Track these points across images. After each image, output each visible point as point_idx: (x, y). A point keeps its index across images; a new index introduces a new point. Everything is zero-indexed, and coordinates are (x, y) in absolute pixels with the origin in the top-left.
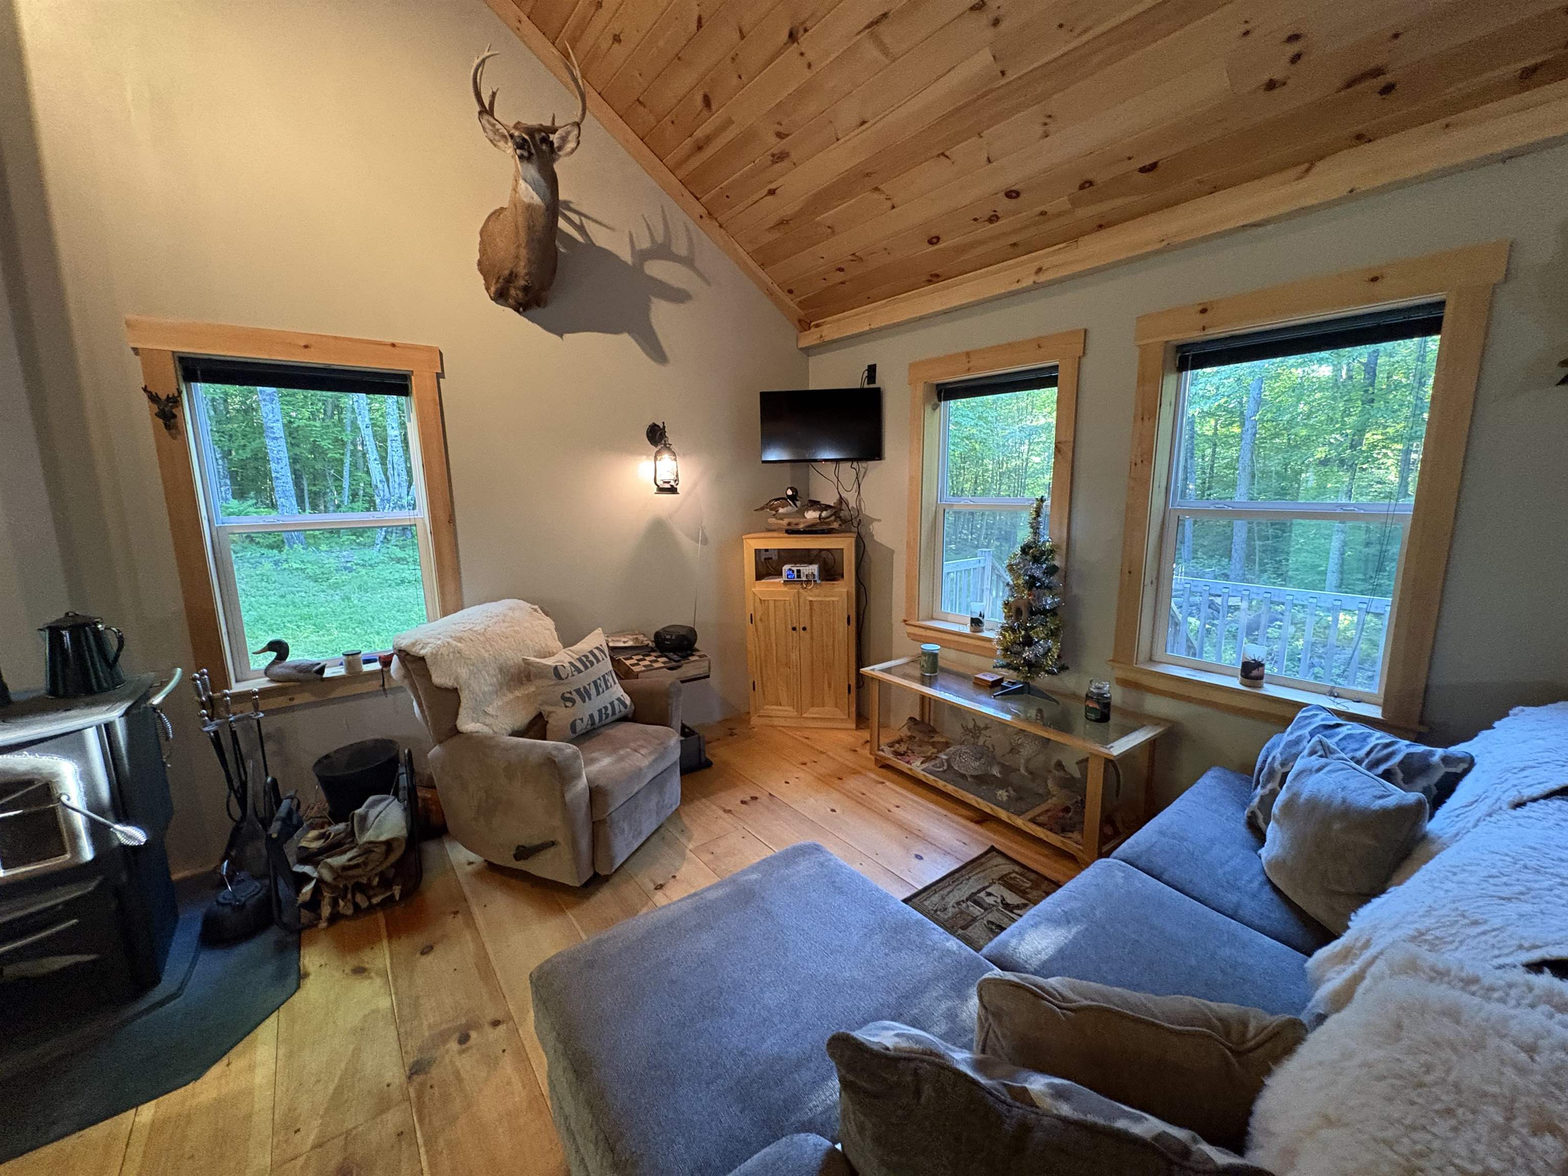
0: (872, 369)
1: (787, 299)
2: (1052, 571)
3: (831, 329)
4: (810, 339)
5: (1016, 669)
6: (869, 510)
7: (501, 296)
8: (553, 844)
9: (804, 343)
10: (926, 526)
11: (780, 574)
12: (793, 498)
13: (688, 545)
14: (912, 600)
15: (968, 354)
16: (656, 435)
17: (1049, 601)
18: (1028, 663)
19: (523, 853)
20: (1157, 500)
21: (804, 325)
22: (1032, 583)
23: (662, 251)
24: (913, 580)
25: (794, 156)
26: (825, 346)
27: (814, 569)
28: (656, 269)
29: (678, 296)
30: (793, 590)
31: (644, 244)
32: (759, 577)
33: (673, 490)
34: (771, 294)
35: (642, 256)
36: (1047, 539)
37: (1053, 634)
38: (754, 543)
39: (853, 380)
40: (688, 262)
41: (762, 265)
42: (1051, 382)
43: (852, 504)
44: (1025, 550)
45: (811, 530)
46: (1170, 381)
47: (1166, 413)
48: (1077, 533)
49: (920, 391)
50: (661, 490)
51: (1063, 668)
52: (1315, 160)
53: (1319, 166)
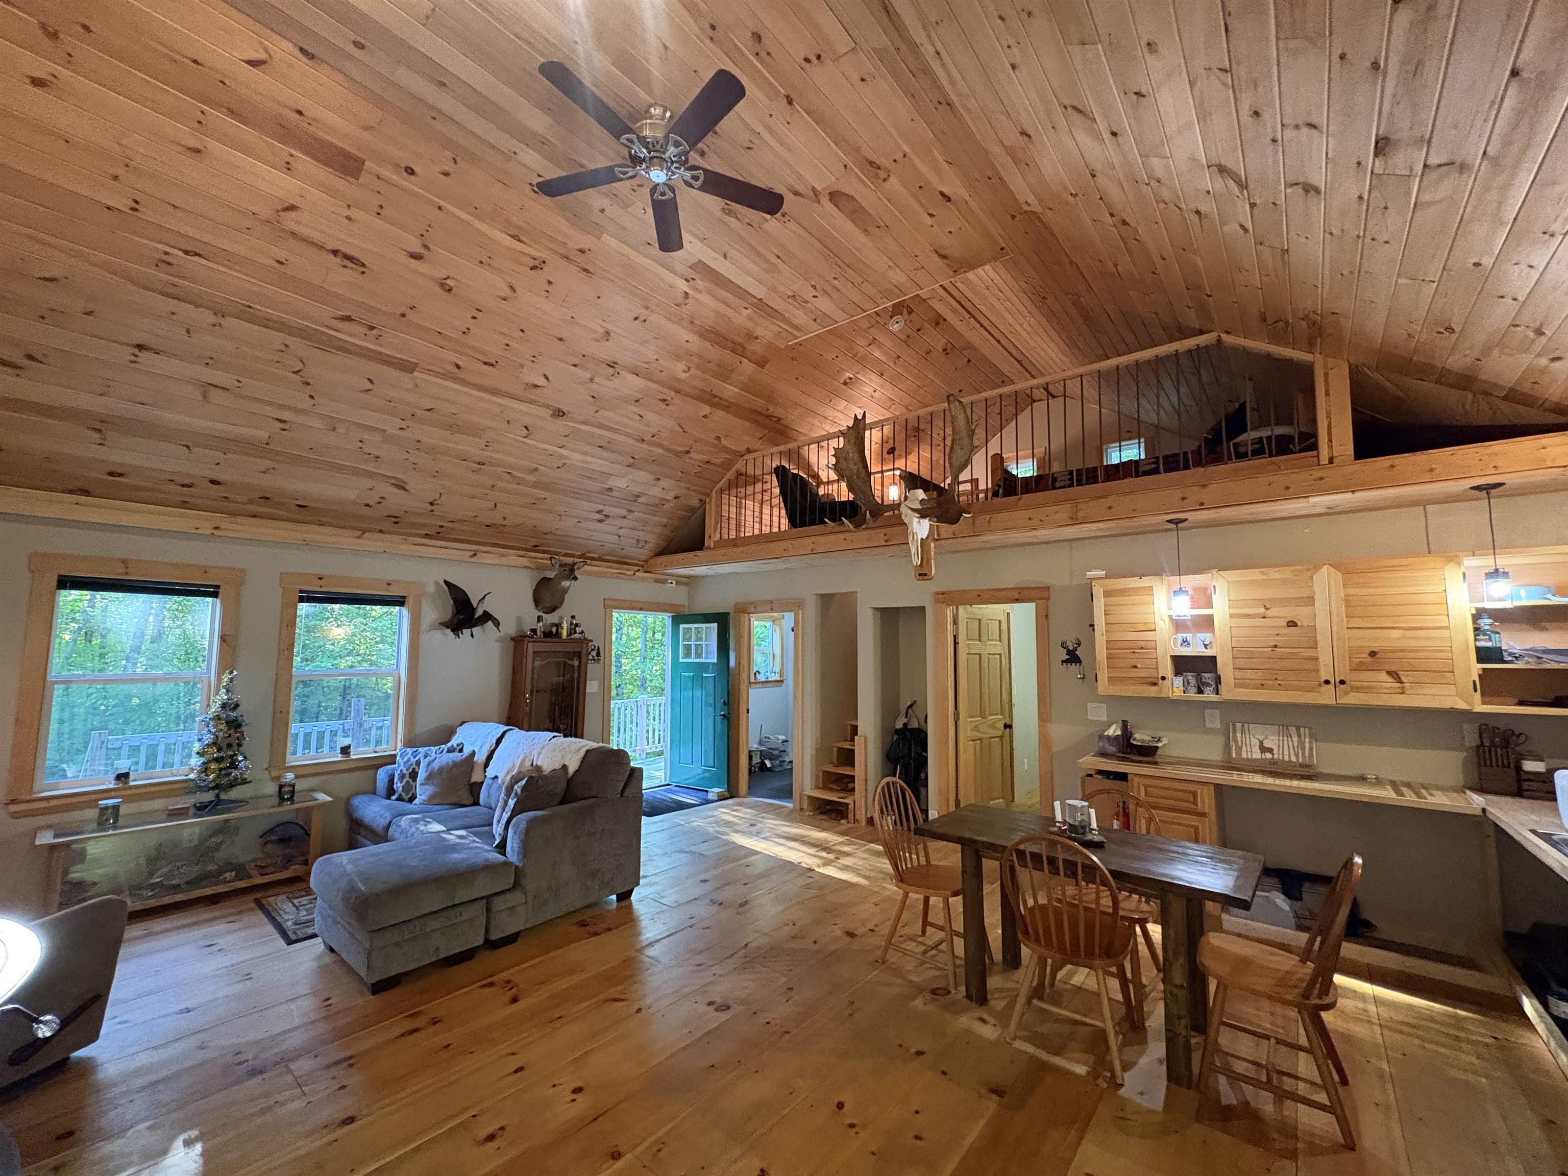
14: (24, 776)
24: (26, 756)
42: (215, 595)
52: (365, 531)
53: (366, 535)
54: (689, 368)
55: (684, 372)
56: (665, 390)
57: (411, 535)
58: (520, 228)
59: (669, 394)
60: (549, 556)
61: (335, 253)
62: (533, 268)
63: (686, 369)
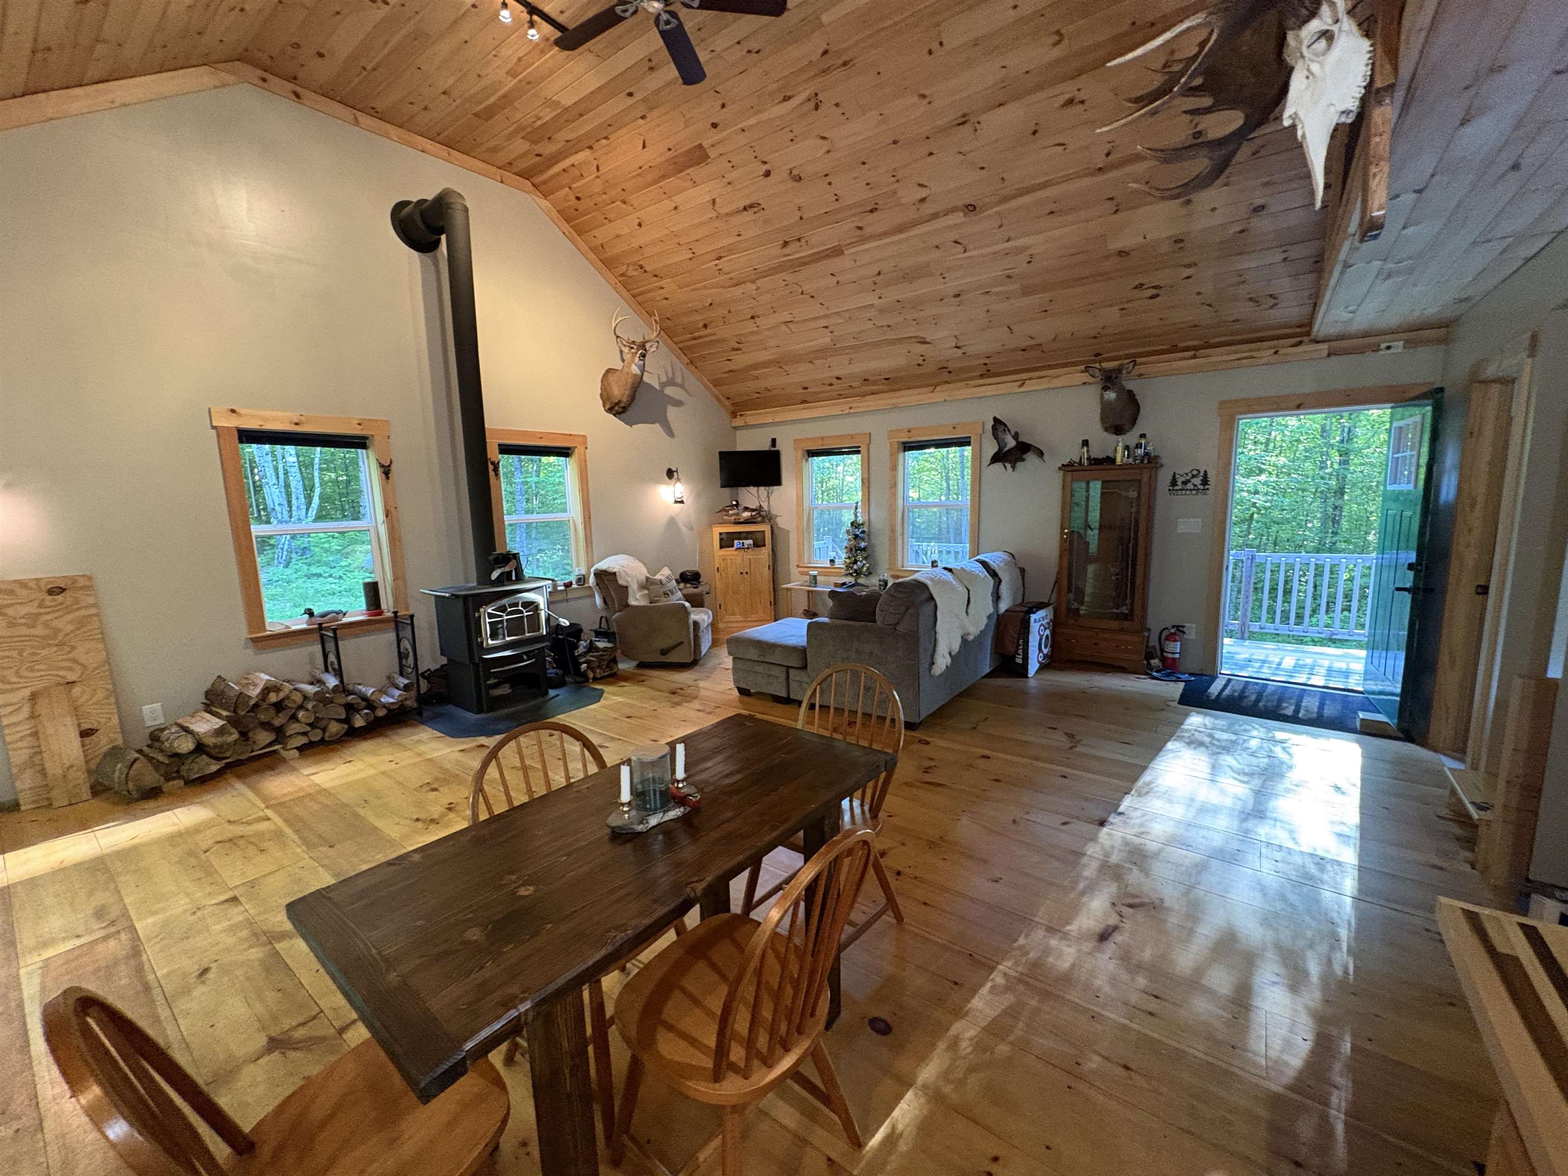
0: (774, 441)
1: (727, 403)
2: (863, 532)
3: (751, 417)
4: (739, 422)
5: (851, 574)
6: (774, 512)
7: (610, 410)
8: (682, 643)
9: (734, 425)
10: (805, 518)
11: (732, 546)
12: (737, 505)
13: (684, 530)
14: (800, 555)
15: (822, 438)
16: (670, 473)
17: (863, 545)
18: (856, 571)
19: (664, 652)
20: (900, 502)
21: (734, 415)
22: (856, 537)
23: (671, 382)
24: (800, 543)
25: (744, 350)
26: (746, 427)
27: (751, 542)
28: (669, 391)
29: (678, 403)
30: (742, 552)
31: (664, 379)
32: (721, 547)
33: (682, 502)
34: (719, 400)
35: (664, 385)
36: (860, 520)
37: (866, 558)
38: (717, 530)
39: (766, 446)
40: (682, 386)
41: (715, 386)
42: (858, 452)
43: (766, 508)
44: (852, 524)
45: (747, 522)
46: (901, 455)
47: (900, 467)
48: (873, 517)
49: (800, 454)
50: (676, 502)
51: (870, 573)
52: (936, 386)
53: (938, 388)
54: (1058, 32)
55: (1055, 44)
56: (1059, 89)
57: (971, 379)
58: (779, 89)
59: (1068, 90)
60: (1082, 367)
61: (745, 209)
62: (817, 107)
63: (1056, 38)
